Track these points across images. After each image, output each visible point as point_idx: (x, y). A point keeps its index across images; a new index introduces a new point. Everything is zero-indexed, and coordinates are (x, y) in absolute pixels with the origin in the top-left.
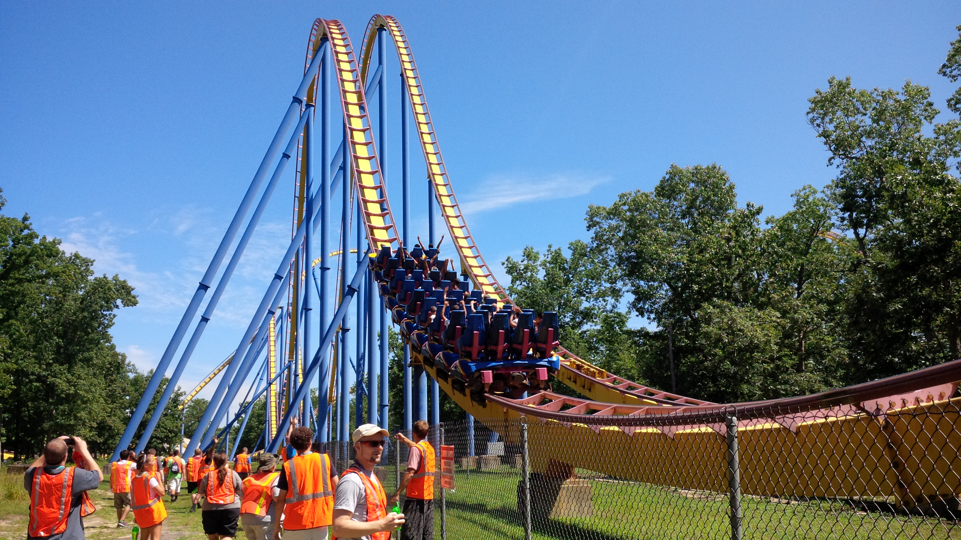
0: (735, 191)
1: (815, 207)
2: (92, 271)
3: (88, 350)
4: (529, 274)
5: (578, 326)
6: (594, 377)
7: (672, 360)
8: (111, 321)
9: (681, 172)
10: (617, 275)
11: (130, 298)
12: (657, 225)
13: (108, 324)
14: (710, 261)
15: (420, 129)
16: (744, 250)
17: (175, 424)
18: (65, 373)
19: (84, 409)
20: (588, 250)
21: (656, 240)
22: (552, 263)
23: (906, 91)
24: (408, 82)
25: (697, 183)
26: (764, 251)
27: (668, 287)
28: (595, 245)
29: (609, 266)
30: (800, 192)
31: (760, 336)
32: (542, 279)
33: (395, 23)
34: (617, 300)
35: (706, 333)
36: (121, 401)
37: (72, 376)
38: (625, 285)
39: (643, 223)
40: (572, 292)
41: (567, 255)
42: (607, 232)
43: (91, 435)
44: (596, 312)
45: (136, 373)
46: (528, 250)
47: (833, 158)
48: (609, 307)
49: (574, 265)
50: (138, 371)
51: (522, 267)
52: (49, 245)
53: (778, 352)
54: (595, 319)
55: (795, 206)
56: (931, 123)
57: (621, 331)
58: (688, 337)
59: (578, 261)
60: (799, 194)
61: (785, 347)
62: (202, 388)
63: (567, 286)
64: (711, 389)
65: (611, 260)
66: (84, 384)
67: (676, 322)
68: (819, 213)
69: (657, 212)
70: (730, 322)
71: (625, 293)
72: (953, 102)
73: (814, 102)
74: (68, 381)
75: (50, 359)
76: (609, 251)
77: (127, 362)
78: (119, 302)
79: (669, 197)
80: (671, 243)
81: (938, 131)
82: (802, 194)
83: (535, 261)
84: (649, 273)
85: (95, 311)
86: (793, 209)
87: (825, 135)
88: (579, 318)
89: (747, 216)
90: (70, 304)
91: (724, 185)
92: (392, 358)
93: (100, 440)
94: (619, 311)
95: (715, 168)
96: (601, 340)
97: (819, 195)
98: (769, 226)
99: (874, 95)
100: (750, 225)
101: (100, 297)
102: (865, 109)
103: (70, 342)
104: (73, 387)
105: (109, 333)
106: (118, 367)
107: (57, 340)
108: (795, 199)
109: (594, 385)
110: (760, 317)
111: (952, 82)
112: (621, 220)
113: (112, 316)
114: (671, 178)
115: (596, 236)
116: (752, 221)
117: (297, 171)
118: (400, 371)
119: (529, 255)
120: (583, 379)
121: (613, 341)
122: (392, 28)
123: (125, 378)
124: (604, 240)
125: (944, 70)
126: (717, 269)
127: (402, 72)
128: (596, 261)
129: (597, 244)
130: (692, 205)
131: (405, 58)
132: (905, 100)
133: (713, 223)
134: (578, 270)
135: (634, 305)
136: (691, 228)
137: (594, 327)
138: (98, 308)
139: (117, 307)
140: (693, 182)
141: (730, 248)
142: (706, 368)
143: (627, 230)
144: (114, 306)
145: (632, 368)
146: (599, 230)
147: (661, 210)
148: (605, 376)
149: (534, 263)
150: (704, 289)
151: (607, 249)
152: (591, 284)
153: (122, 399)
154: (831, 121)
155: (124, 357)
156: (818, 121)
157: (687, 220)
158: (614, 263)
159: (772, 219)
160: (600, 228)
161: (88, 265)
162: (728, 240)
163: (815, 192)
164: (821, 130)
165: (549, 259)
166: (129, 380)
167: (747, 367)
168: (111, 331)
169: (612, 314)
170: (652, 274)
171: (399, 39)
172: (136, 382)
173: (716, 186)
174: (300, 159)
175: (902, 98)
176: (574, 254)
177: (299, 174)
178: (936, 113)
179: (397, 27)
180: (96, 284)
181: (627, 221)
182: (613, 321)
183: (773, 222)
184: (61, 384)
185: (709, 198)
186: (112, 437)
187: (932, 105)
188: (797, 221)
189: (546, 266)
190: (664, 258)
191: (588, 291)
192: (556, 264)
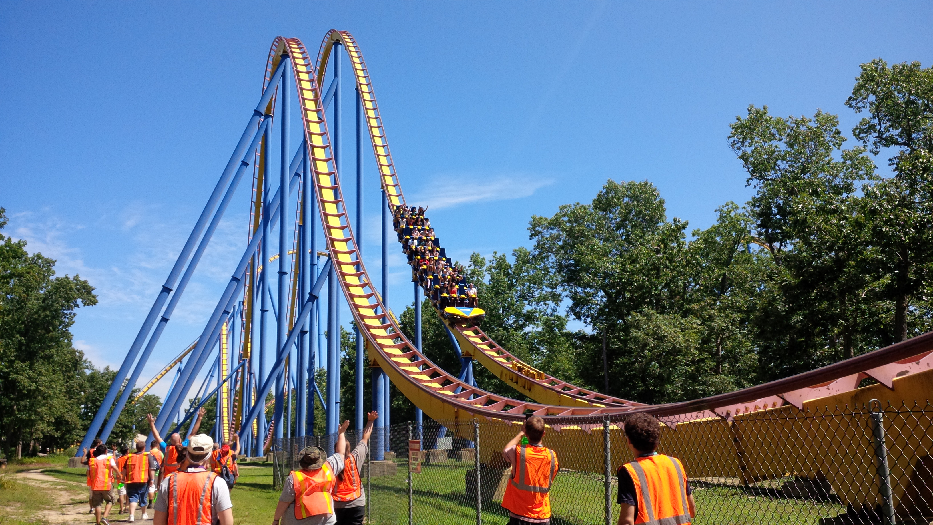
0: (665, 206)
1: (736, 222)
2: (54, 271)
3: (50, 347)
4: (475, 278)
5: (520, 328)
6: (534, 378)
7: (605, 362)
8: (72, 320)
9: (616, 187)
10: (557, 280)
11: (90, 298)
12: (594, 236)
13: (68, 323)
14: (640, 271)
15: (375, 142)
16: (671, 261)
17: (130, 420)
18: (26, 370)
19: (44, 405)
20: (531, 257)
21: (592, 250)
22: (497, 268)
23: (817, 120)
24: (363, 97)
25: (631, 197)
26: (688, 262)
27: (603, 294)
28: (537, 253)
29: (550, 272)
30: (723, 207)
31: (681, 341)
32: (487, 283)
33: (351, 39)
34: (557, 304)
35: (635, 338)
36: (78, 397)
37: (34, 372)
38: (564, 290)
39: (582, 234)
40: (515, 296)
41: (511, 261)
42: (548, 241)
43: (49, 429)
44: (537, 315)
45: (93, 369)
46: (475, 256)
47: (751, 179)
48: (549, 311)
49: (517, 271)
50: (95, 368)
51: (469, 272)
52: (14, 246)
53: (699, 355)
54: (536, 321)
55: (718, 221)
56: (839, 149)
57: (560, 333)
58: (620, 340)
59: (522, 267)
60: (722, 210)
61: (704, 351)
62: (154, 384)
63: (510, 290)
64: (640, 389)
65: (551, 267)
66: (44, 381)
67: (609, 327)
68: (740, 228)
69: (594, 224)
70: (655, 329)
71: (565, 298)
72: (857, 132)
73: (735, 128)
74: (30, 378)
75: (12, 357)
76: (550, 258)
77: (84, 358)
78: (79, 301)
79: (605, 210)
80: (605, 254)
81: (845, 158)
82: (725, 209)
83: (481, 266)
84: (585, 281)
85: (56, 310)
86: (717, 223)
87: (744, 158)
88: (521, 320)
89: (674, 230)
90: (33, 304)
91: (655, 200)
92: (344, 357)
93: (57, 435)
94: (559, 314)
95: (647, 184)
96: (541, 341)
97: (741, 211)
98: (695, 238)
99: (788, 123)
100: (676, 238)
101: (61, 297)
102: (781, 135)
103: (31, 340)
104: (34, 384)
105: (69, 331)
106: (76, 364)
107: (20, 338)
108: (718, 215)
109: (533, 385)
110: (682, 324)
111: (856, 112)
112: (562, 231)
113: (72, 315)
114: (607, 193)
115: (538, 245)
116: (678, 235)
117: (254, 178)
118: (351, 369)
119: (476, 261)
120: (523, 380)
121: (553, 343)
122: (348, 44)
123: (82, 374)
124: (546, 249)
125: (850, 102)
126: (647, 279)
127: (357, 86)
128: (538, 267)
129: (539, 252)
130: (625, 218)
131: (361, 73)
132: (816, 128)
133: (644, 235)
134: (521, 275)
135: (572, 309)
136: (625, 239)
137: (535, 329)
138: (59, 307)
139: (78, 306)
140: (627, 196)
141: (658, 259)
142: (635, 369)
143: (567, 239)
144: (75, 305)
145: (569, 369)
146: (541, 239)
147: (598, 222)
148: (544, 377)
149: (480, 268)
150: (635, 296)
151: (548, 257)
152: (533, 289)
153: (79, 395)
154: (750, 146)
155: (81, 354)
156: (739, 145)
157: (621, 232)
158: (554, 270)
159: (698, 232)
160: (542, 237)
161: (50, 265)
162: (658, 252)
163: (737, 208)
164: (740, 153)
165: (494, 265)
166: (86, 376)
167: (671, 369)
168: (71, 330)
169: (552, 318)
170: (589, 282)
171: (354, 54)
172: (92, 378)
173: (647, 201)
174: (258, 166)
175: (812, 125)
176: (517, 261)
177: (256, 180)
178: (843, 141)
179: (353, 43)
180: (58, 284)
181: (566, 231)
182: (553, 324)
183: (698, 235)
184: (23, 380)
185: (641, 212)
186: (69, 432)
187: (840, 133)
188: (720, 234)
189: (491, 271)
190: (599, 267)
191: (530, 295)
192: (500, 269)
